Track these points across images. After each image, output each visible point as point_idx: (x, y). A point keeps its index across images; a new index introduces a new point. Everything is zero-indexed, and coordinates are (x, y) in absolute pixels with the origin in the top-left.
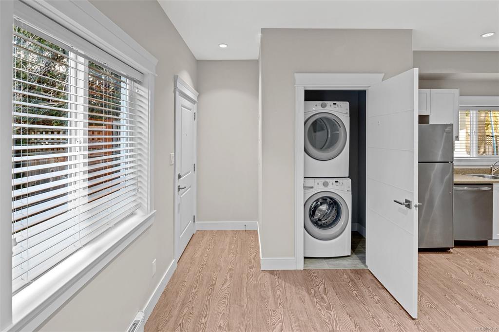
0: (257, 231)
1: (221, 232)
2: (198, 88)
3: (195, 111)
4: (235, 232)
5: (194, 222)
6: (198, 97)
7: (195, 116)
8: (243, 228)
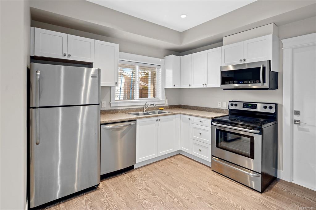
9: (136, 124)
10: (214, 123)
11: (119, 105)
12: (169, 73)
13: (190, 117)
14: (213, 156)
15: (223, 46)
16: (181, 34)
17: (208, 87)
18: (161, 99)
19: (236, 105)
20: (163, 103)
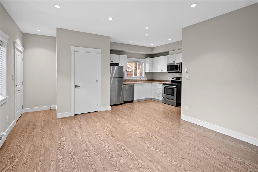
0: (56, 109)
1: (38, 112)
2: (24, 45)
3: (22, 57)
4: (45, 111)
5: (22, 108)
6: (24, 50)
7: (22, 59)
8: (49, 109)
9: (134, 85)
10: (163, 85)
11: (127, 79)
12: (147, 65)
13: (155, 84)
14: (163, 97)
15: (168, 55)
16: (152, 49)
17: (163, 71)
18: (144, 77)
19: (173, 79)
20: (145, 78)
